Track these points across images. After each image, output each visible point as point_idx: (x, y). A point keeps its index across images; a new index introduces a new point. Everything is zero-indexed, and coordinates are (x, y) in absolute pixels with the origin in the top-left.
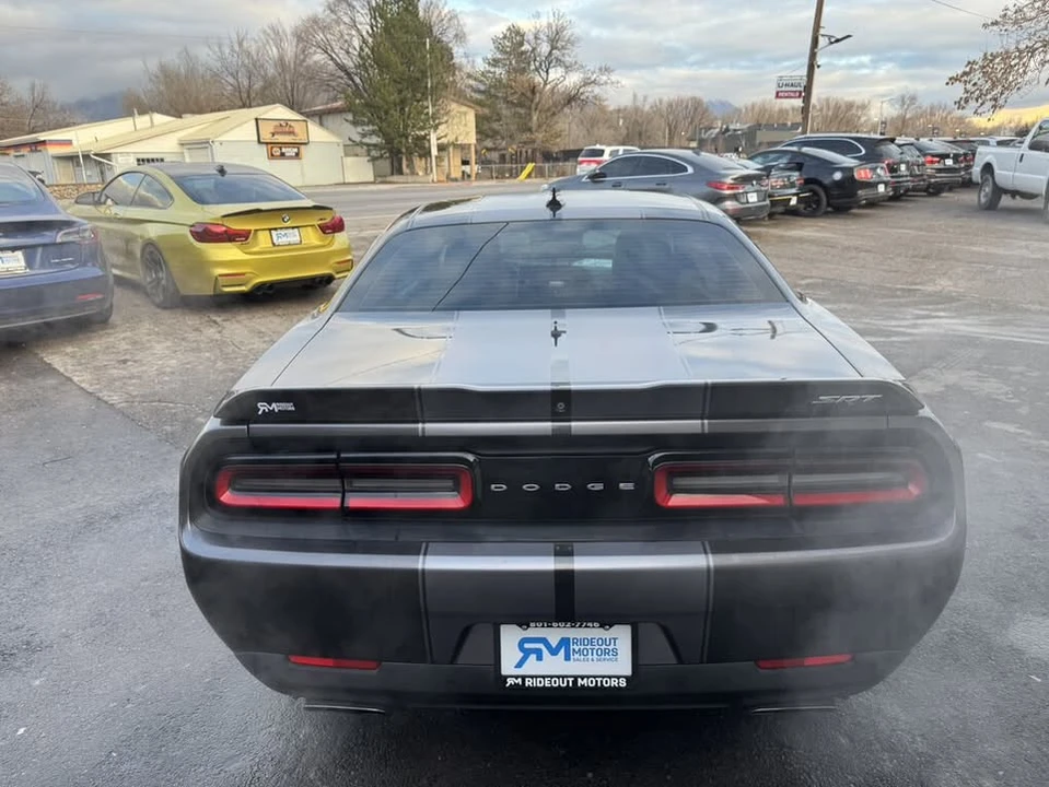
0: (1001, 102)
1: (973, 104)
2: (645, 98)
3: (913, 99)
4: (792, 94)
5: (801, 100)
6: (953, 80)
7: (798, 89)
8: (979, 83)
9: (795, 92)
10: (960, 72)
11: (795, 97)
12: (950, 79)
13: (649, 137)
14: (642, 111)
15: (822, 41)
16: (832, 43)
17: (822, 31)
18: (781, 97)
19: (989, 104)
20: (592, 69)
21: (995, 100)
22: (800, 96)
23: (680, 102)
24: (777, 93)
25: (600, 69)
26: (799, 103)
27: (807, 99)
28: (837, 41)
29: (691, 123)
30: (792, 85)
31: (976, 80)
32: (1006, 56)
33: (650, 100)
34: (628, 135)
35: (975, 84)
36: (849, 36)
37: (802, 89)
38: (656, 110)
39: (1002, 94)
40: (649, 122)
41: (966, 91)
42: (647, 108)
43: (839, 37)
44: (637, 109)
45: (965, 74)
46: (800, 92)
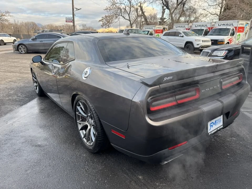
0: (109, 26)
1: (104, 26)
2: (18, 21)
3: (85, 25)
4: (70, 21)
5: (72, 23)
6: (100, 21)
7: (71, 20)
8: (105, 22)
9: (71, 21)
10: (101, 19)
11: (71, 22)
12: (99, 21)
13: (21, 32)
14: (18, 25)
15: (75, 9)
16: (77, 10)
17: (74, 7)
18: (67, 22)
19: (107, 26)
20: (3, 12)
21: (108, 25)
22: (72, 22)
23: (28, 23)
24: (66, 21)
25: (6, 12)
26: (72, 24)
27: (74, 23)
28: (78, 10)
29: (33, 29)
30: (69, 19)
31: (104, 21)
32: (109, 17)
33: (20, 22)
34: (15, 31)
35: (104, 22)
36: (81, 9)
37: (72, 20)
38: (22, 25)
39: (109, 24)
40: (21, 28)
41: (103, 23)
42: (19, 24)
43: (79, 9)
44: (16, 24)
45: (102, 20)
46: (72, 21)
